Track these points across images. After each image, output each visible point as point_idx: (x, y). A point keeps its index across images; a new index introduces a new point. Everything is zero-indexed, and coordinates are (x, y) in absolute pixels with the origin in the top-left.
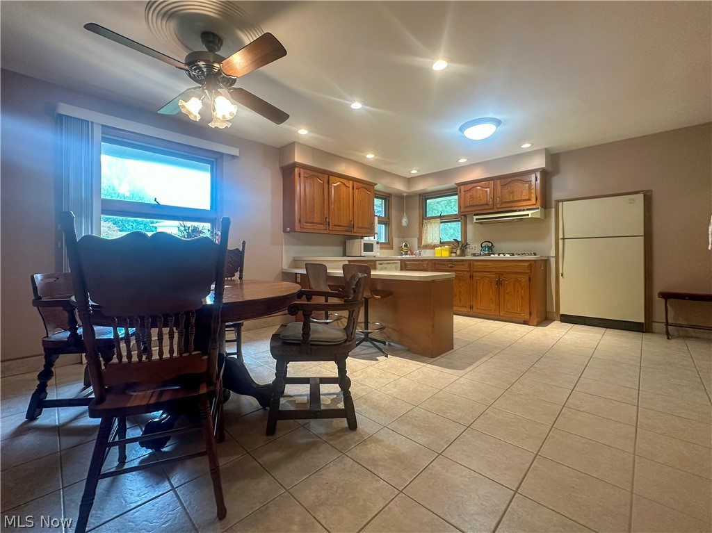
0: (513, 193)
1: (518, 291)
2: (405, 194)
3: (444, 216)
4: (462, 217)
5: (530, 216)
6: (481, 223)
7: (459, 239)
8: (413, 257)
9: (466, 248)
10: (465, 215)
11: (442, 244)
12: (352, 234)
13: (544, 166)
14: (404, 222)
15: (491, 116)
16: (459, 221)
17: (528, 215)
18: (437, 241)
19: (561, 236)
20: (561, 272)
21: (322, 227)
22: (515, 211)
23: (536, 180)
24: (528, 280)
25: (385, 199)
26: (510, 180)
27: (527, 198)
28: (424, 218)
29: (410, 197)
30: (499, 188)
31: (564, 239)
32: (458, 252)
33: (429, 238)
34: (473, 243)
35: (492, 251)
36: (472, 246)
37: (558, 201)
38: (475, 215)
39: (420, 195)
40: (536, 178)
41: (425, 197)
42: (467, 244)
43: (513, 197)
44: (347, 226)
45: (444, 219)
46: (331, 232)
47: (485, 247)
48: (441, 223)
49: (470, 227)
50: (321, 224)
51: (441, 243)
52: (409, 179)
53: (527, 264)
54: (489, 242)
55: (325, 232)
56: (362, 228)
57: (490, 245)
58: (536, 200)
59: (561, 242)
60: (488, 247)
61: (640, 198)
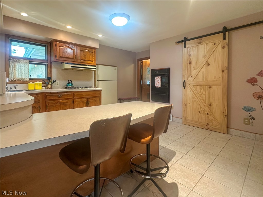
0: (86, 56)
3: (32, 59)
13: (98, 48)
17: (95, 69)
18: (27, 78)
22: (87, 66)
23: (95, 53)
26: (84, 49)
27: (92, 60)
28: (10, 56)
30: (79, 51)
31: (99, 81)
36: (56, 82)
37: (97, 64)
39: (6, 35)
41: (11, 38)
45: (33, 61)
48: (30, 63)
51: (30, 79)
58: (95, 62)
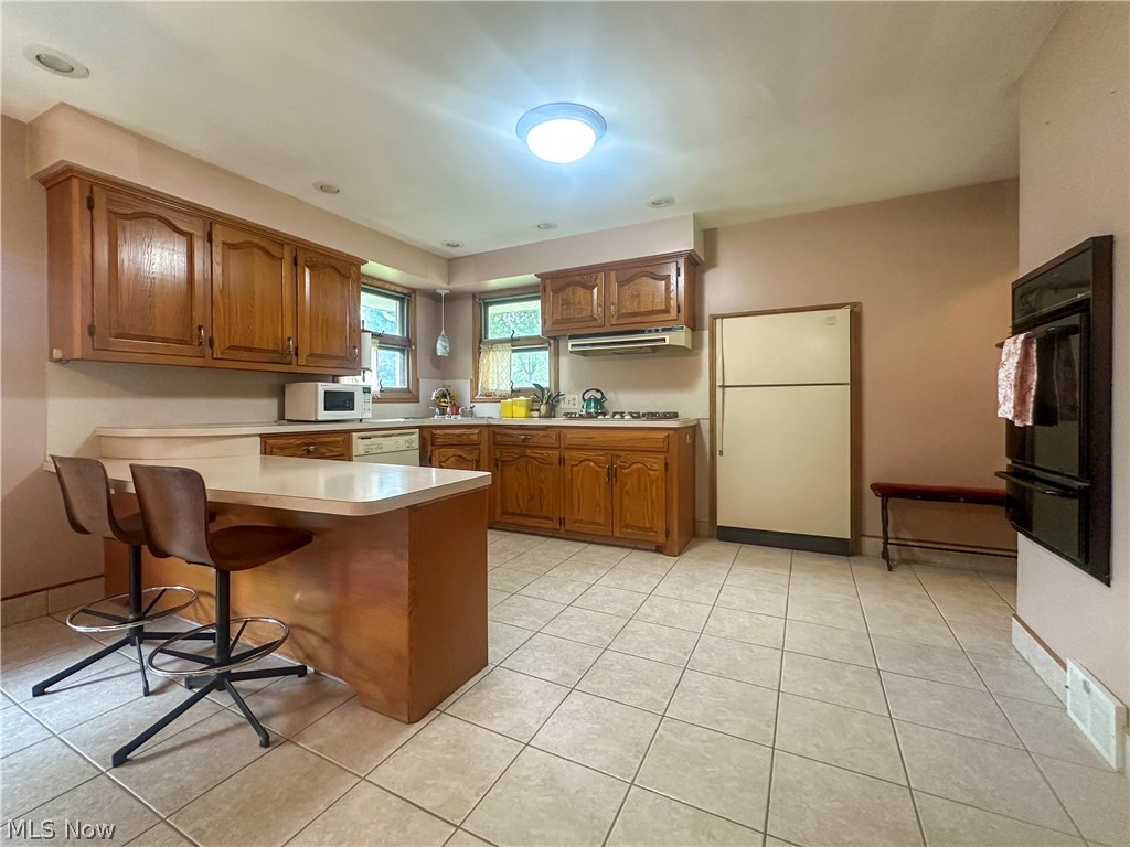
0: (638, 296)
1: (646, 489)
2: (443, 293)
3: (518, 339)
4: (551, 339)
5: (667, 343)
6: (584, 354)
7: (545, 384)
8: (459, 420)
9: (558, 401)
10: (555, 338)
11: (515, 393)
12: (293, 369)
13: (691, 248)
14: (441, 348)
15: (580, 100)
16: (546, 349)
17: (664, 340)
18: (506, 388)
19: (719, 383)
20: (718, 449)
21: (185, 349)
22: (642, 332)
23: (678, 274)
24: (663, 467)
25: (401, 300)
26: (633, 271)
27: (664, 307)
28: (480, 341)
29: (453, 298)
30: (615, 287)
31: (723, 387)
32: (543, 408)
33: (490, 381)
34: (570, 393)
35: (602, 407)
36: (569, 397)
37: (714, 318)
38: (572, 337)
39: (474, 295)
40: (678, 269)
41: (483, 300)
42: (558, 395)
43: (639, 304)
44: (274, 351)
45: (517, 344)
46: (219, 364)
47: (590, 399)
48: (514, 351)
49: (564, 361)
50: (181, 342)
51: (513, 391)
52: (449, 260)
53: (664, 434)
54: (598, 391)
55: (199, 362)
56: (321, 356)
57: (599, 396)
58: (679, 312)
59: (719, 391)
60: (596, 400)
61: (843, 316)
